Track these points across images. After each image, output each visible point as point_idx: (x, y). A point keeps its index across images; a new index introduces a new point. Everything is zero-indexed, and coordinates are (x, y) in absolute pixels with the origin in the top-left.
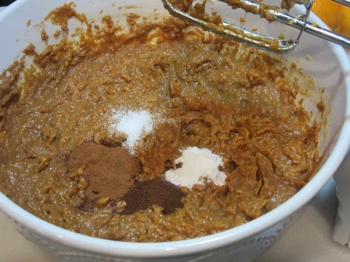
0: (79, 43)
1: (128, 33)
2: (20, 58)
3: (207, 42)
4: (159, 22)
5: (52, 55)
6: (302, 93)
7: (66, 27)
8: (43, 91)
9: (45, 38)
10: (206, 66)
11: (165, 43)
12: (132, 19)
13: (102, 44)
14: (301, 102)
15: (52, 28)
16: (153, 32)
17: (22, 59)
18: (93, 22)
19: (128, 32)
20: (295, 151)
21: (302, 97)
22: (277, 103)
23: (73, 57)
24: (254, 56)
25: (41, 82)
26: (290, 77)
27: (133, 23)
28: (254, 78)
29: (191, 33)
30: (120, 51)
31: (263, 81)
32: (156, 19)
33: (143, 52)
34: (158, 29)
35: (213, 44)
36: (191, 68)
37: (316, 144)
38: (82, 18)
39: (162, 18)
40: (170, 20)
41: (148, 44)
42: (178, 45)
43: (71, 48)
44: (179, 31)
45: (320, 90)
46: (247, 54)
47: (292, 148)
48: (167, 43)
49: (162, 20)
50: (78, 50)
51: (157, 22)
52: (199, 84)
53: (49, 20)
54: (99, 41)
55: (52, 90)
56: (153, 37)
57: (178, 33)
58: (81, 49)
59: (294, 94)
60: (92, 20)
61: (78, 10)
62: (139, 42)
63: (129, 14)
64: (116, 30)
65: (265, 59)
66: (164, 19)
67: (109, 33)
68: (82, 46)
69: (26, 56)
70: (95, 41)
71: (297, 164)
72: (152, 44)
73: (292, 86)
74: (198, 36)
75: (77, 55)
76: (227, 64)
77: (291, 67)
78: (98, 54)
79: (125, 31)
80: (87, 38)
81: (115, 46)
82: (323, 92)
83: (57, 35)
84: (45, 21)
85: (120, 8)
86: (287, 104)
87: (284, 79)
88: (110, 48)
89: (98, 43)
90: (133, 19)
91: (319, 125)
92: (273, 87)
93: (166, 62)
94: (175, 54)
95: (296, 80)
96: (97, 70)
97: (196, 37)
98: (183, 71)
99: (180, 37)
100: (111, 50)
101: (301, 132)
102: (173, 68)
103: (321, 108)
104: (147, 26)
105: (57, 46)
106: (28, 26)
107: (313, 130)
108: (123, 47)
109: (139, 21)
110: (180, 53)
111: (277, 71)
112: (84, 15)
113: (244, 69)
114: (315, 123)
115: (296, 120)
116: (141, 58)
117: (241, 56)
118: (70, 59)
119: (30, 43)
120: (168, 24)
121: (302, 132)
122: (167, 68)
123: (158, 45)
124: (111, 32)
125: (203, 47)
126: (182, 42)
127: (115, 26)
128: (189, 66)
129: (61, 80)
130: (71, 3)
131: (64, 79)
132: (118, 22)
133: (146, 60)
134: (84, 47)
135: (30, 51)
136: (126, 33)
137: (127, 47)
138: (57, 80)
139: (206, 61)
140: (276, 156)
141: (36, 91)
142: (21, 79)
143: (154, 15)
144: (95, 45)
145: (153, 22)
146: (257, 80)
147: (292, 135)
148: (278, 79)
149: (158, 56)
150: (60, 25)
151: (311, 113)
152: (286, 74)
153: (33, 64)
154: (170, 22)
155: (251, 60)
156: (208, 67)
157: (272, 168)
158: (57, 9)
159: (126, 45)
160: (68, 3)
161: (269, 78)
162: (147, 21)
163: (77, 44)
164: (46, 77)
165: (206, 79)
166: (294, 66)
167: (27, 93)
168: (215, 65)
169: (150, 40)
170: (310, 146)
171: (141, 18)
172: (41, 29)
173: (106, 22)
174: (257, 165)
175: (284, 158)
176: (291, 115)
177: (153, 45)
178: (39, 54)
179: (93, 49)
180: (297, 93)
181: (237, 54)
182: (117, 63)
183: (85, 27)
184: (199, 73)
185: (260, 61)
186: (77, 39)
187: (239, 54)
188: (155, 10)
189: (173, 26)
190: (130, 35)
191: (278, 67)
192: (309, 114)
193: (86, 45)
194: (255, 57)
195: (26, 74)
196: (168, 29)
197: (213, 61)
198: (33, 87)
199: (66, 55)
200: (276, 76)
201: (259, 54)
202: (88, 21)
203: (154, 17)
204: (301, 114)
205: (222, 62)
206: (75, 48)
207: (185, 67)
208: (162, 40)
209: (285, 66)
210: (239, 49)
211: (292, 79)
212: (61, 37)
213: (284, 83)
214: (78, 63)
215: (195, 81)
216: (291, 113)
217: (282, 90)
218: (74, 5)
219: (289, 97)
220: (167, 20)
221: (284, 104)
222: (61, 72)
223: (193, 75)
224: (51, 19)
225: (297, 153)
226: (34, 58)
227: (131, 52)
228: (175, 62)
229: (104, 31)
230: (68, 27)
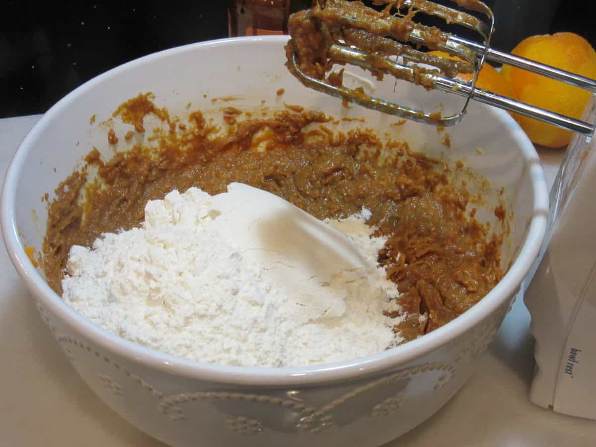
0: (159, 150)
1: (225, 136)
2: (81, 167)
3: (338, 144)
4: (268, 120)
5: (121, 166)
6: (473, 201)
7: (142, 127)
8: (111, 216)
9: (113, 141)
10: (338, 176)
11: (276, 149)
12: (230, 115)
13: (189, 152)
14: (472, 215)
15: (123, 128)
16: (260, 134)
17: (83, 169)
18: (178, 121)
19: (226, 134)
20: (470, 275)
21: (474, 206)
22: (439, 219)
23: (150, 170)
24: (404, 158)
25: (109, 204)
26: (456, 181)
27: (232, 121)
28: (407, 186)
29: (314, 133)
30: (214, 161)
31: (418, 190)
32: (264, 114)
33: (247, 162)
34: (267, 129)
35: (346, 147)
36: (317, 179)
37: (498, 262)
38: (162, 114)
39: (272, 114)
40: (284, 116)
41: (254, 151)
42: (296, 150)
43: (147, 158)
44: (296, 131)
45: (497, 191)
46: (393, 157)
47: (466, 272)
48: (281, 149)
49: (272, 117)
50: (157, 161)
51: (266, 118)
52: (330, 199)
53: (119, 117)
54: (185, 148)
55: (124, 214)
56: (260, 140)
57: (295, 133)
58: (161, 159)
59: (463, 204)
60: (177, 117)
61: (158, 104)
62: (240, 148)
63: (228, 108)
64: (209, 131)
65: (419, 162)
66: (274, 115)
67: (200, 136)
68: (162, 155)
69: (88, 166)
70: (180, 148)
71: (474, 292)
72: (259, 151)
73: (459, 194)
74: (324, 137)
75: (156, 167)
76: (367, 172)
77: (456, 167)
78: (184, 166)
79: (221, 132)
80: (169, 143)
81: (207, 154)
82: (501, 192)
83: (128, 138)
84: (113, 119)
85: (214, 100)
86: (454, 219)
87: (447, 186)
88: (201, 158)
89: (184, 151)
90: (234, 115)
91: (499, 236)
92: (433, 199)
93: (281, 173)
94: (293, 164)
95: (464, 184)
96: (184, 188)
97: (320, 139)
98: (307, 183)
99: (298, 140)
100: (202, 161)
101: (476, 253)
102: (292, 180)
103: (500, 214)
104: (252, 126)
105: (129, 153)
106: (91, 123)
107: (492, 245)
108: (218, 156)
109: (241, 119)
110: (300, 161)
111: (437, 176)
112: (166, 110)
113: (391, 177)
114: (494, 237)
115: (468, 239)
116: (246, 169)
117: (386, 160)
118: (146, 172)
119: (94, 148)
120: (281, 121)
121: (478, 254)
122: (282, 181)
123: (268, 152)
124: (202, 135)
125: (332, 151)
126: (301, 146)
127: (207, 126)
128: (314, 176)
129: (135, 201)
130: (149, 94)
131: (139, 201)
132: (211, 120)
133: (252, 172)
134: (165, 157)
135: (94, 158)
136: (223, 136)
137: (224, 156)
138: (130, 201)
139: (337, 169)
140: (444, 284)
141: (102, 215)
142: (82, 197)
143: (262, 110)
144: (180, 154)
145: (261, 119)
146: (411, 188)
147: (464, 257)
148: (438, 188)
149: (270, 165)
150: (133, 124)
151: (488, 224)
152: (449, 179)
153: (97, 177)
154: (284, 119)
155: (400, 165)
156: (340, 177)
157: (440, 299)
158: (130, 101)
159: (223, 154)
160: (144, 94)
161: (427, 187)
162: (253, 118)
163: (156, 152)
164: (116, 197)
165: (339, 193)
166: (460, 166)
167: (90, 219)
168: (351, 174)
169: (257, 145)
170: (490, 269)
171: (244, 114)
172: (108, 129)
173: (194, 121)
174: (420, 295)
175: (455, 286)
176: (461, 232)
177: (261, 152)
178: (105, 164)
179: (178, 159)
180: (466, 202)
181: (380, 158)
182: (211, 178)
183: (166, 128)
184: (329, 186)
185: (411, 166)
186: (156, 144)
187: (382, 158)
188: (263, 102)
189: (287, 124)
190: (228, 137)
191: (438, 171)
192: (485, 227)
193: (168, 154)
194: (405, 160)
195: (88, 190)
196: (281, 129)
197: (347, 169)
198: (98, 210)
199: (142, 166)
200: (436, 184)
201: (410, 155)
202: (171, 118)
203: (261, 113)
204: (474, 230)
205: (360, 170)
206: (154, 157)
207: (308, 178)
208: (273, 145)
209: (447, 167)
210: (382, 152)
211: (458, 184)
212: (134, 142)
213: (448, 191)
214: (157, 179)
215: (324, 196)
216: (460, 231)
217: (445, 202)
218: (152, 96)
219: (455, 209)
220: (280, 116)
221: (449, 219)
222: (135, 190)
223: (320, 189)
224: (122, 115)
225: (473, 278)
226: (99, 170)
227: (231, 163)
228: (293, 173)
229: (192, 133)
230: (144, 127)
